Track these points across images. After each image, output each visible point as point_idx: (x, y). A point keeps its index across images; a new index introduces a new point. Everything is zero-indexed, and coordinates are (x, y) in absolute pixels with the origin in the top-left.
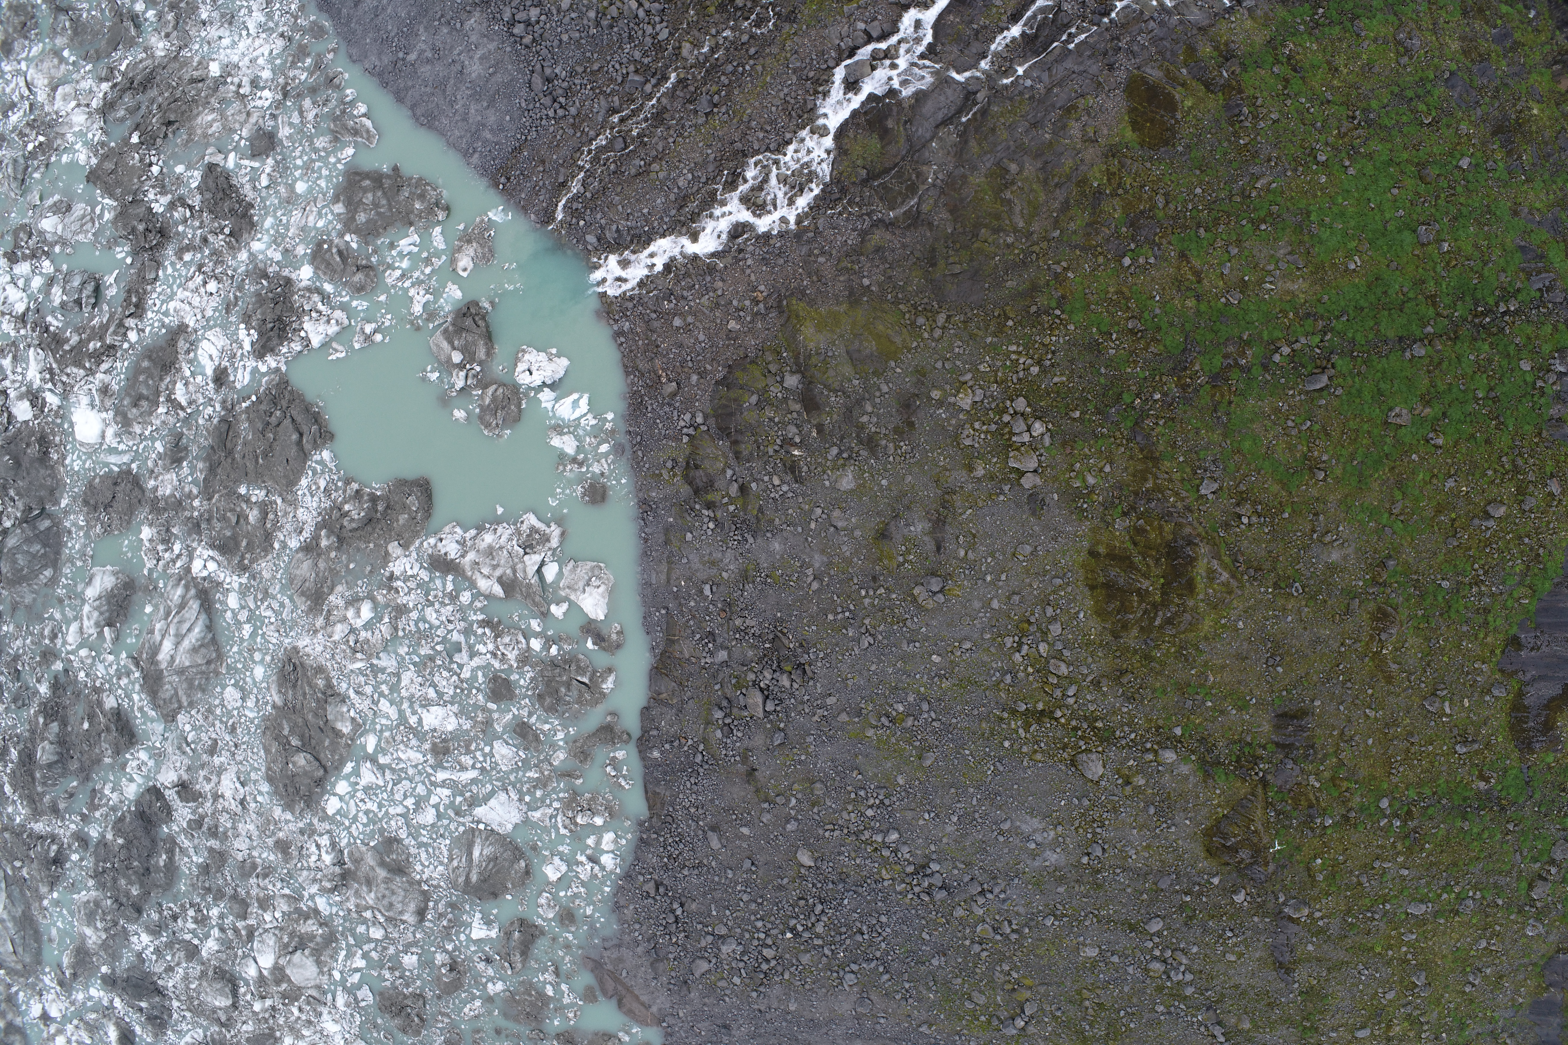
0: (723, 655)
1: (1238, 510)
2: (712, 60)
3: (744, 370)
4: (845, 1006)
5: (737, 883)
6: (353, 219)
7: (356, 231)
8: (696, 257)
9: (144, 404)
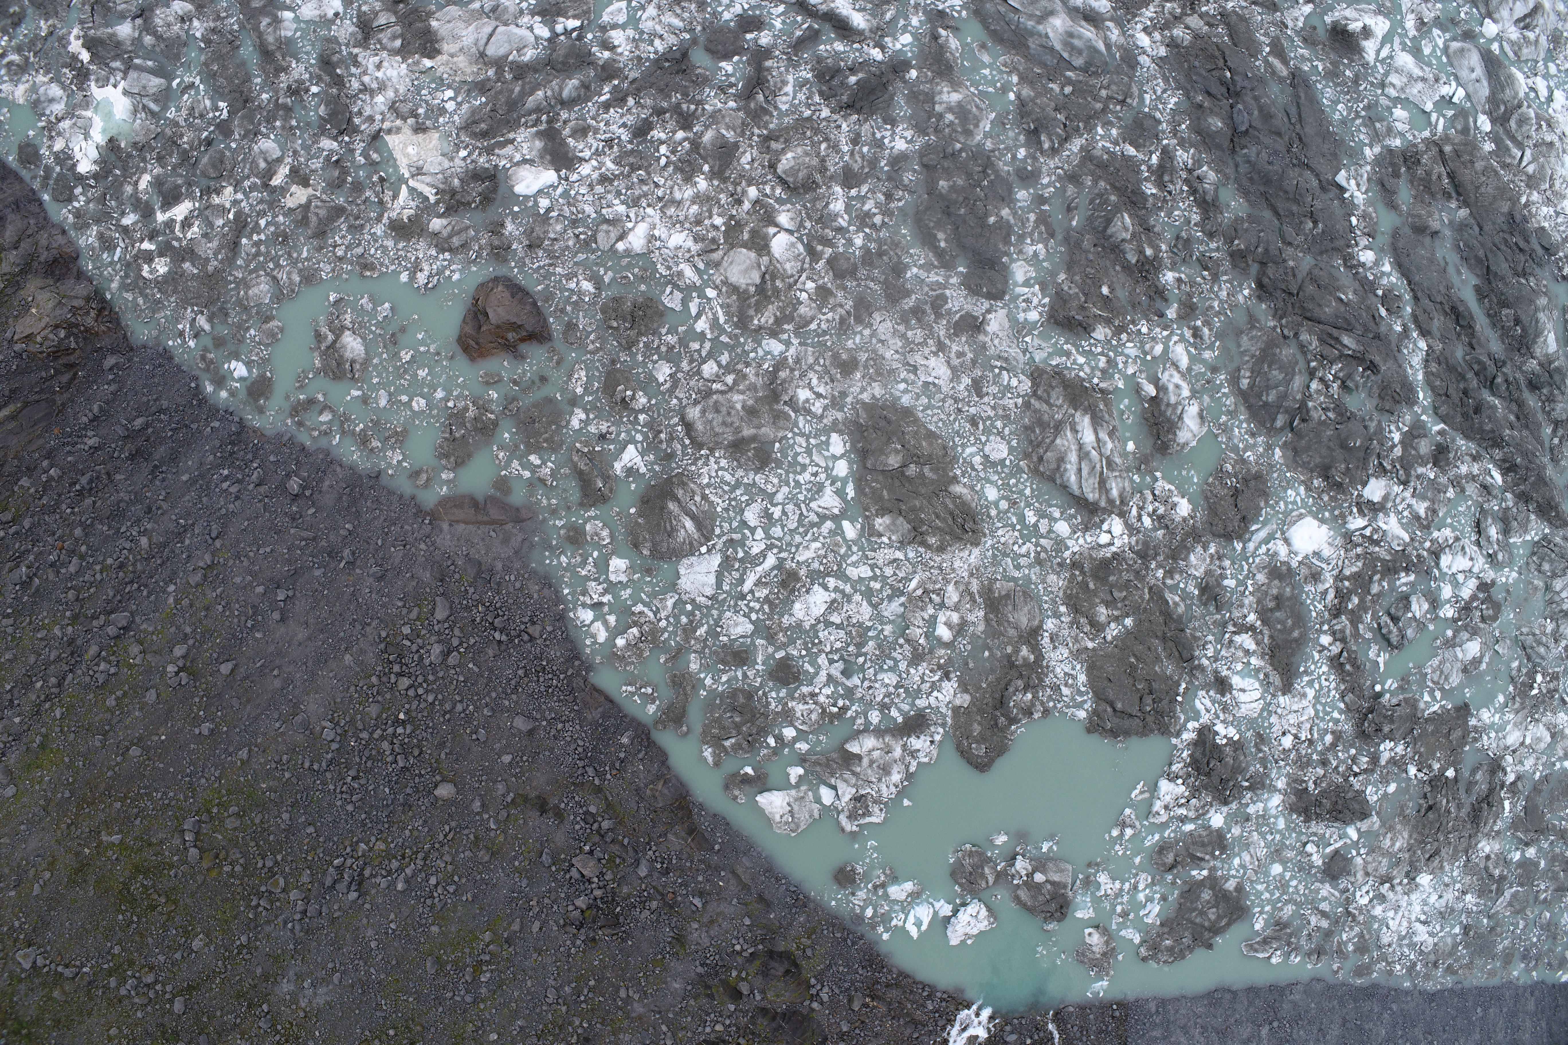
0: (643, 871)
4: (313, 706)
5: (476, 708)
6: (1212, 888)
7: (1201, 883)
9: (1271, 605)
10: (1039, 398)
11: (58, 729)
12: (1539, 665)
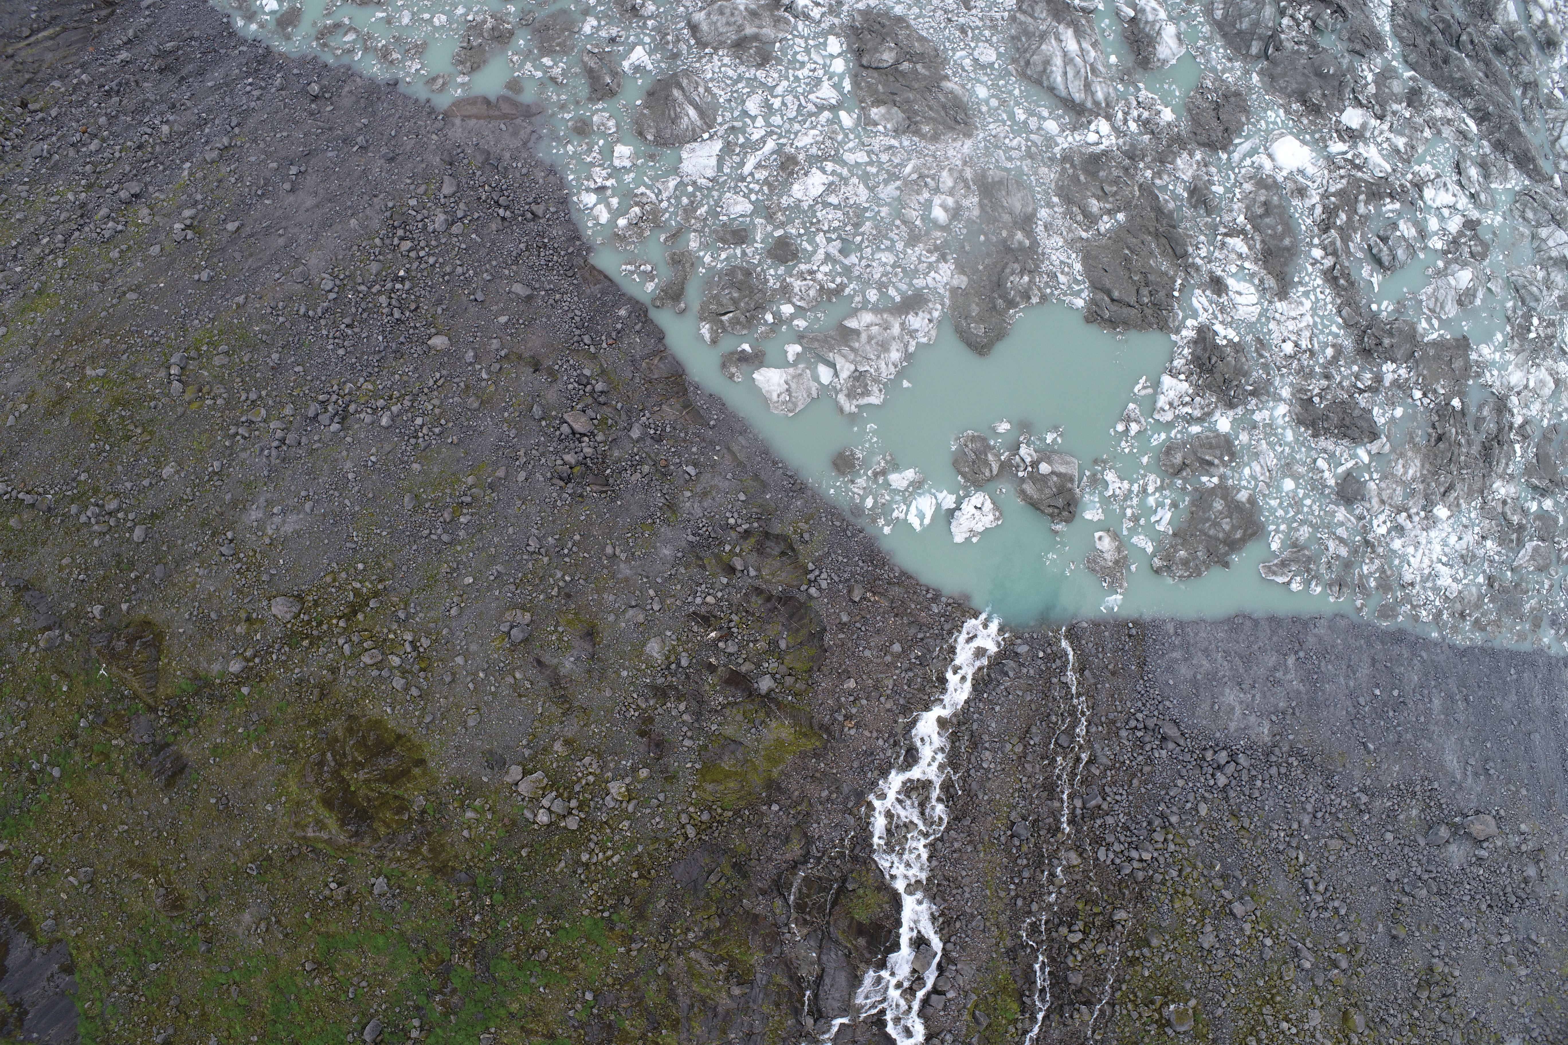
0: (636, 433)
1: (345, 888)
2: (1046, 868)
3: (811, 659)
4: (314, 260)
5: (476, 274)
6: (1224, 498)
7: (1212, 491)
8: (927, 708)
9: (1260, 211)
10: (1025, 12)
11: (57, 276)
12: (1535, 309)
